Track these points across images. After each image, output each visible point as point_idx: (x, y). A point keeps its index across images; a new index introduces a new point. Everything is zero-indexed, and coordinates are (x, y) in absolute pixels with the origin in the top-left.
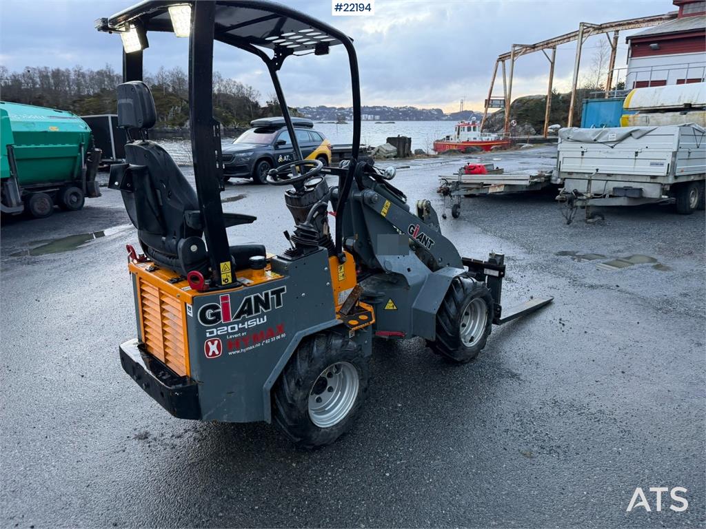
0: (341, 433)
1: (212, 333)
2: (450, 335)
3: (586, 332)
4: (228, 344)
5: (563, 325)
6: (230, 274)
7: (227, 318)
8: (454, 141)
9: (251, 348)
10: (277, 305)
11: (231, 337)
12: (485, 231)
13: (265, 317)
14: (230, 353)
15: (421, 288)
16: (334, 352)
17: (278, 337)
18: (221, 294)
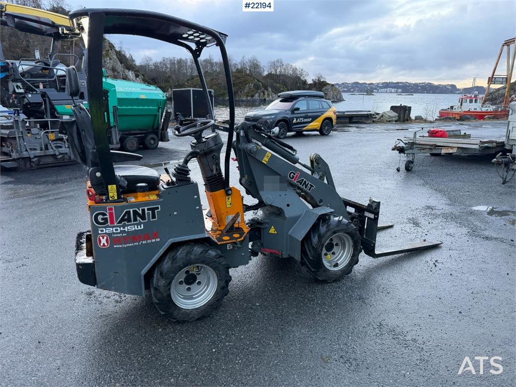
0: (200, 316)
1: (102, 231)
2: (311, 258)
3: (451, 274)
4: (113, 240)
5: (436, 266)
6: (116, 194)
7: (112, 222)
8: (457, 110)
9: (130, 245)
10: (152, 218)
11: (115, 235)
12: (425, 184)
13: (142, 225)
14: (115, 246)
15: (297, 220)
16: (193, 257)
17: (154, 240)
18: (109, 206)
